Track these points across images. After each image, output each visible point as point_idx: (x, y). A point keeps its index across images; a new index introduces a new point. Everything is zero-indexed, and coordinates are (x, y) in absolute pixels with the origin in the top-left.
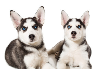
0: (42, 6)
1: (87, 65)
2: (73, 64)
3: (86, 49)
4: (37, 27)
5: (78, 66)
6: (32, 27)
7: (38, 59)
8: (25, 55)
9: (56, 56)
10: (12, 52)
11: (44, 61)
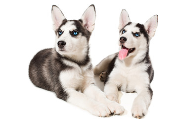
0: (93, 5)
1: (147, 90)
2: (127, 87)
3: (146, 70)
4: (78, 34)
5: (134, 92)
6: (70, 32)
7: (79, 79)
8: (61, 70)
9: (101, 77)
10: (44, 65)
11: (88, 82)
